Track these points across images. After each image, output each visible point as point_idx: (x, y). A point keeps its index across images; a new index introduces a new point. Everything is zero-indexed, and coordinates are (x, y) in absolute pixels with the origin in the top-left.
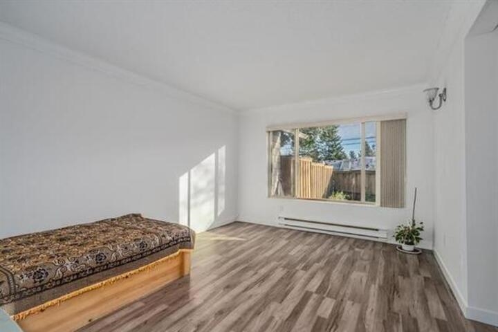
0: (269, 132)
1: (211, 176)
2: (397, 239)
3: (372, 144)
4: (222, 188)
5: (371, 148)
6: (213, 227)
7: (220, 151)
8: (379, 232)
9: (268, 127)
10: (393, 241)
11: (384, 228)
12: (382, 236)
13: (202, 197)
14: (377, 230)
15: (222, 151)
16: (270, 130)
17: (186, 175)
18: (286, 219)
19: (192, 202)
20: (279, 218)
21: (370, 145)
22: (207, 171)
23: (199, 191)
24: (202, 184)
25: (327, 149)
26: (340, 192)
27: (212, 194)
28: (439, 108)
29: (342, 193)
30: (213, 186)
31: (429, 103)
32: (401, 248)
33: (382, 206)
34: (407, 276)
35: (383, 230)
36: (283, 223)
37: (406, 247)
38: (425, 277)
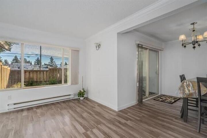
2: (79, 96)
10: (77, 97)
11: (72, 94)
12: (71, 97)
14: (70, 95)
18: (14, 104)
20: (8, 105)
21: (19, 58)
31: (96, 48)
32: (80, 99)
33: (71, 85)
34: (94, 108)
35: (72, 95)
36: (12, 108)
37: (82, 98)
38: (98, 106)
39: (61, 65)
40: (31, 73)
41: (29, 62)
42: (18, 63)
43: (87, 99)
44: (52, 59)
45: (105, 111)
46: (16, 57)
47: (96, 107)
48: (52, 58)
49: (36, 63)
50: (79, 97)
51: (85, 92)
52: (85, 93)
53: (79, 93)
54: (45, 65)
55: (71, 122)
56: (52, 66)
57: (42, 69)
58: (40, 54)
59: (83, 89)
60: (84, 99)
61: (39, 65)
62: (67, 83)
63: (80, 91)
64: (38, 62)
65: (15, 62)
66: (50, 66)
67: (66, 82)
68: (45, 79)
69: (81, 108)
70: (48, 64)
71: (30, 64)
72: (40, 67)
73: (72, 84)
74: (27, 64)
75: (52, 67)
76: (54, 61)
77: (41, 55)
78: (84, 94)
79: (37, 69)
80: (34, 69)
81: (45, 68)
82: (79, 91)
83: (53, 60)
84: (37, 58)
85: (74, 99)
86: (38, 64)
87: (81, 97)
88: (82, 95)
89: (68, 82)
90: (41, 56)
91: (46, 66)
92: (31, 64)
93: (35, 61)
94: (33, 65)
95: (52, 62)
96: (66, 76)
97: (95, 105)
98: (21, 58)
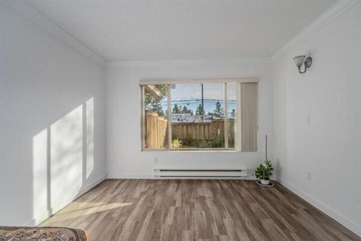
0: (141, 86)
1: (79, 133)
2: (257, 176)
3: (180, 105)
4: (91, 146)
6: (80, 195)
7: (88, 102)
8: (242, 172)
9: (141, 81)
10: (254, 178)
12: (243, 175)
13: (67, 161)
14: (240, 171)
15: (90, 103)
16: (142, 84)
17: (44, 133)
18: (161, 170)
19: (54, 168)
20: (155, 170)
21: (178, 106)
22: (73, 127)
23: (63, 154)
24: (68, 143)
25: (152, 108)
26: (176, 139)
27: (81, 154)
28: (303, 73)
29: (178, 140)
30: (80, 145)
31: (298, 68)
32: (260, 182)
33: (242, 151)
34: (295, 213)
35: (245, 170)
36: (158, 175)
37: (264, 182)
38: (305, 210)
39: (232, 113)
40: (189, 126)
41: (189, 112)
42: (178, 113)
43: (277, 185)
44: (218, 105)
45: (328, 232)
46: (176, 105)
47: (301, 211)
48: (218, 103)
49: (198, 113)
50: (258, 179)
51: (272, 169)
52: (272, 172)
53: (258, 169)
54: (210, 114)
55: (235, 230)
56: (219, 116)
57: (204, 121)
58: (201, 99)
59: (268, 163)
60: (270, 184)
61: (201, 116)
62: (233, 147)
63: (261, 166)
64: (201, 110)
65: (175, 113)
66: (216, 117)
67: (232, 144)
68: (206, 137)
69: (261, 203)
70: (213, 113)
71: (190, 114)
72: (202, 118)
73: (243, 149)
74: (188, 114)
75: (219, 118)
76: (221, 108)
77: (203, 100)
78: (271, 174)
79: (198, 122)
80: (196, 122)
81: (209, 119)
82: (259, 166)
83: (220, 106)
84: (199, 105)
85: (248, 179)
86: (200, 114)
87: (262, 178)
88: (264, 174)
89: (236, 146)
90: (202, 102)
91: (211, 116)
92: (192, 114)
93: (196, 109)
94: (194, 115)
95: (219, 110)
96: (232, 134)
97: (298, 208)
98: (180, 107)
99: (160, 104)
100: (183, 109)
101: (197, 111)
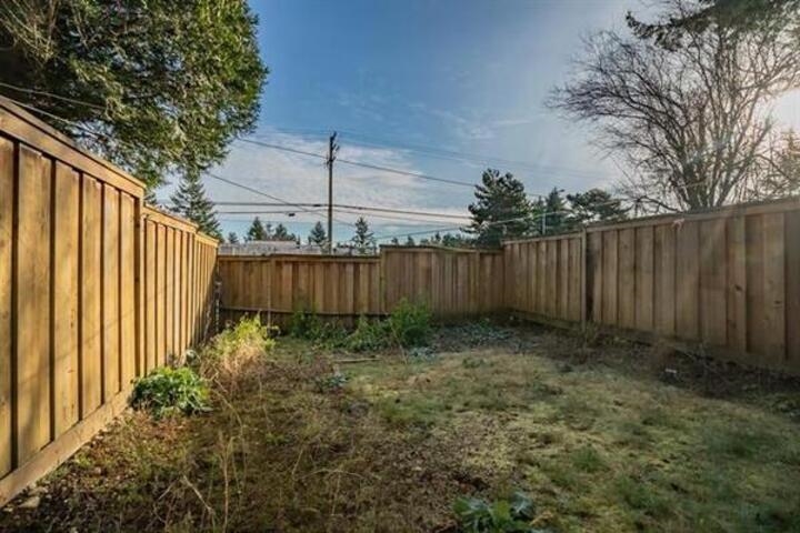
3: (267, 222)
5: (265, 229)
21: (264, 224)
41: (291, 237)
42: (261, 239)
44: (362, 226)
46: (257, 223)
48: (361, 222)
58: (328, 203)
64: (318, 235)
65: (255, 239)
70: (349, 243)
71: (295, 244)
76: (368, 233)
77: (330, 206)
83: (366, 229)
90: (330, 210)
92: (298, 243)
93: (309, 233)
94: (304, 247)
95: (362, 237)
98: (269, 226)
99: (211, 215)
100: (274, 233)
101: (310, 239)
